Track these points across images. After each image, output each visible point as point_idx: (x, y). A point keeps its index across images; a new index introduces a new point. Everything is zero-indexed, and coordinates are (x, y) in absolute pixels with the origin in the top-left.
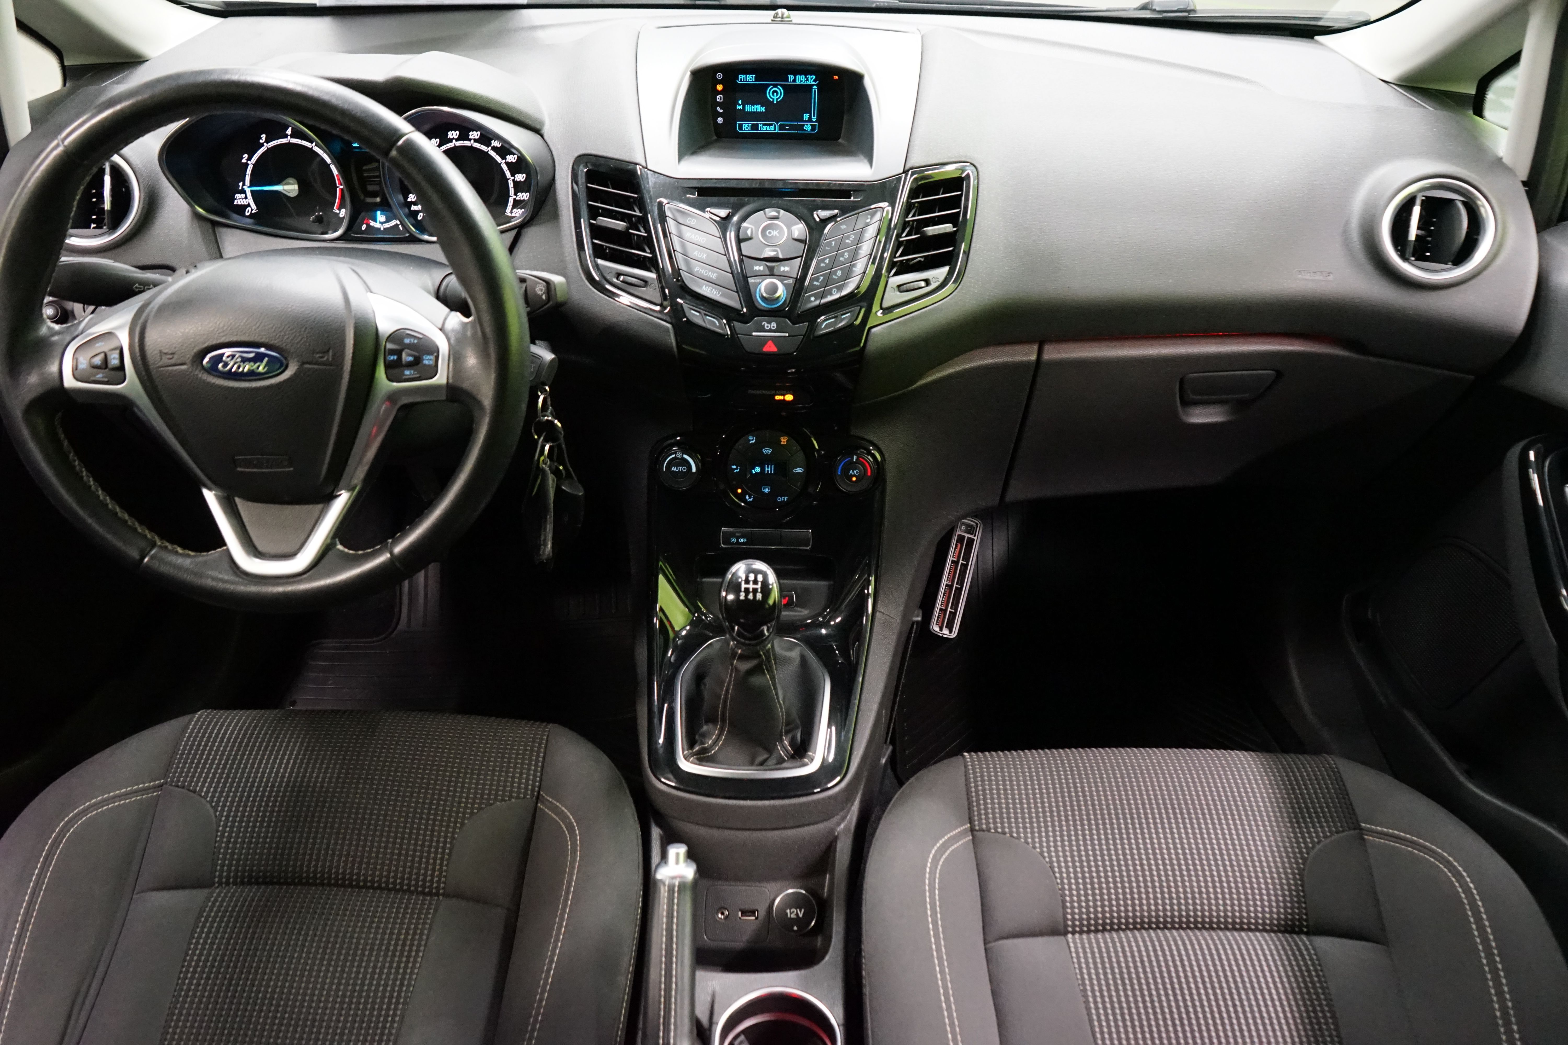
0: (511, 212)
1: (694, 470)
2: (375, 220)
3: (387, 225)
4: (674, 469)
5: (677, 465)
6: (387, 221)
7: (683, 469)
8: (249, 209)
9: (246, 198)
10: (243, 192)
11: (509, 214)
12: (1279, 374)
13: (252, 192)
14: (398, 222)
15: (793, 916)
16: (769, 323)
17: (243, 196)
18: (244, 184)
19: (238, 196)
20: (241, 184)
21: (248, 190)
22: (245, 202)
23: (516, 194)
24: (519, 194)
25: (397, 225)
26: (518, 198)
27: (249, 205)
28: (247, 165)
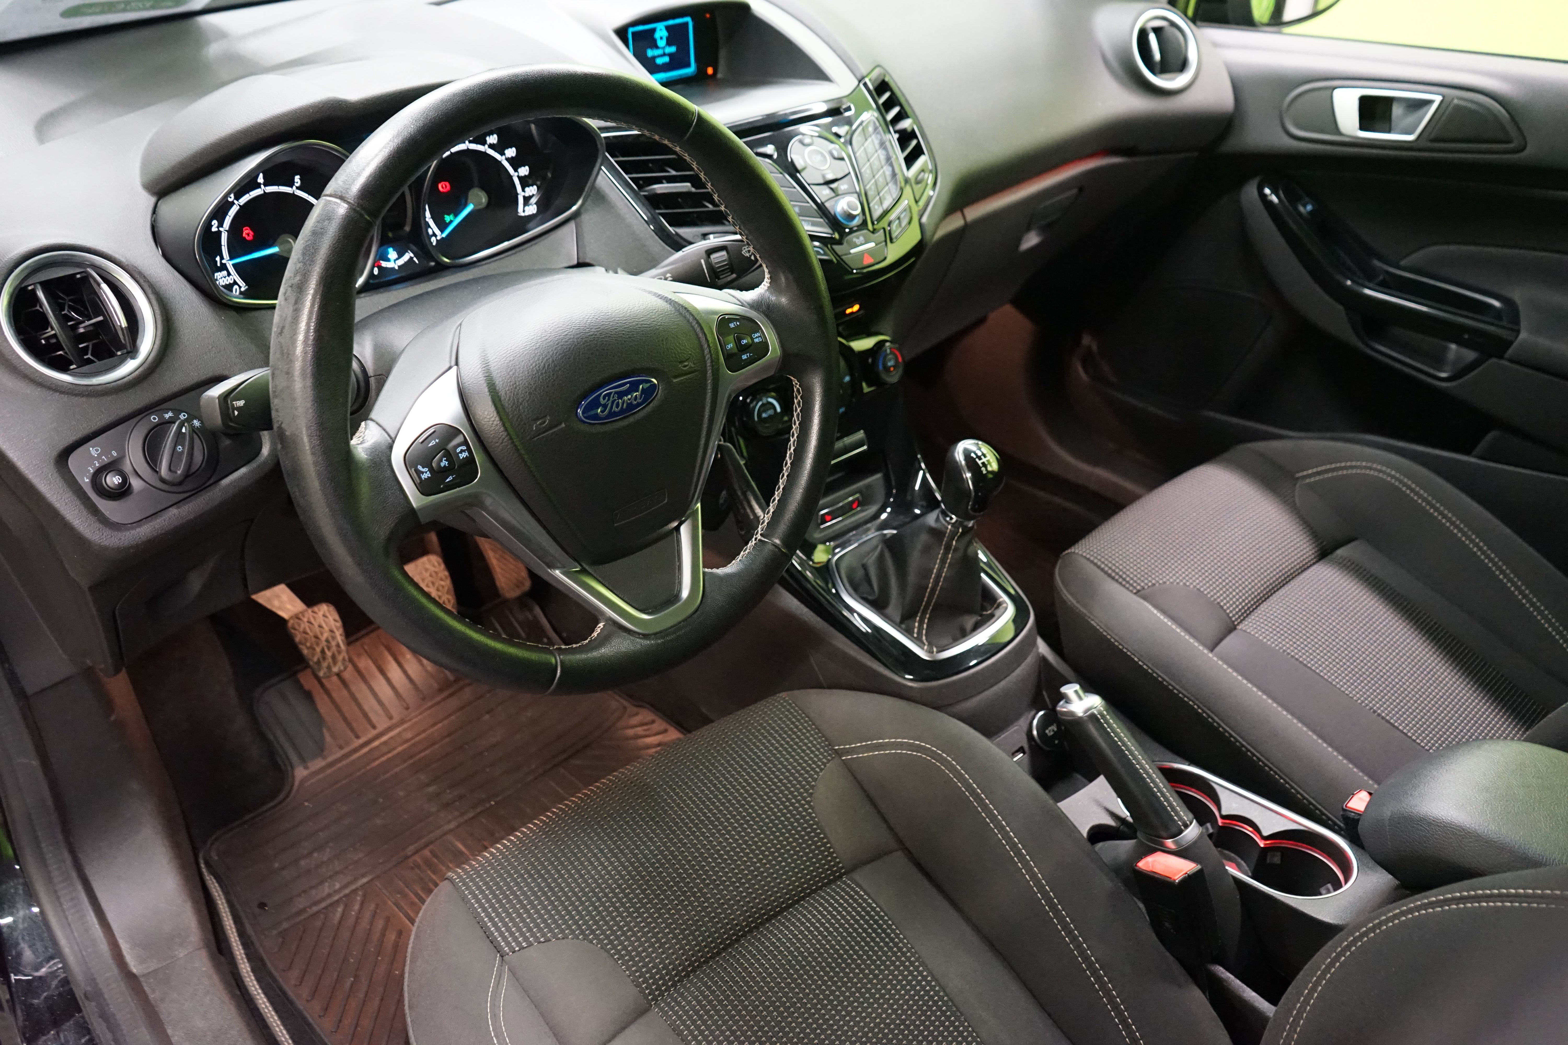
0: (524, 211)
1: (779, 409)
2: (388, 260)
3: (401, 262)
4: (764, 415)
5: (765, 411)
6: (400, 255)
7: (771, 412)
8: (236, 287)
9: (229, 274)
10: (224, 267)
11: (522, 214)
12: (1081, 190)
13: (234, 265)
14: (412, 255)
15: (1052, 733)
16: (858, 238)
17: (225, 273)
18: (222, 258)
19: (218, 275)
20: (218, 259)
21: (230, 265)
22: (229, 280)
23: (523, 190)
24: (527, 189)
25: (411, 258)
26: (527, 195)
27: (235, 283)
28: (219, 232)
